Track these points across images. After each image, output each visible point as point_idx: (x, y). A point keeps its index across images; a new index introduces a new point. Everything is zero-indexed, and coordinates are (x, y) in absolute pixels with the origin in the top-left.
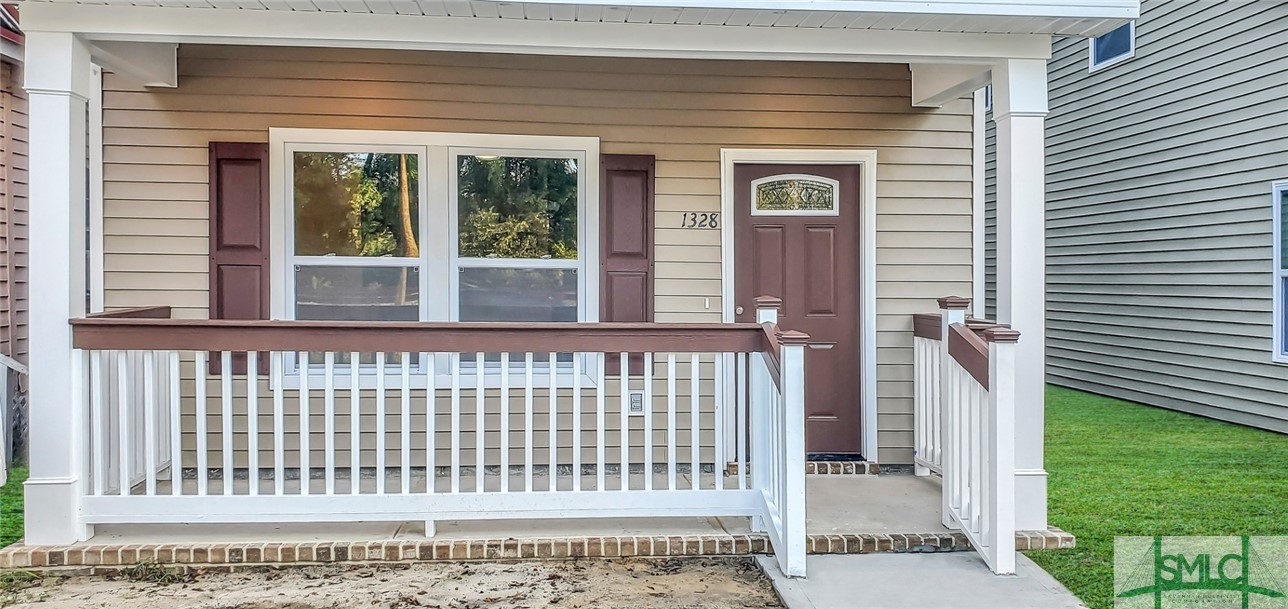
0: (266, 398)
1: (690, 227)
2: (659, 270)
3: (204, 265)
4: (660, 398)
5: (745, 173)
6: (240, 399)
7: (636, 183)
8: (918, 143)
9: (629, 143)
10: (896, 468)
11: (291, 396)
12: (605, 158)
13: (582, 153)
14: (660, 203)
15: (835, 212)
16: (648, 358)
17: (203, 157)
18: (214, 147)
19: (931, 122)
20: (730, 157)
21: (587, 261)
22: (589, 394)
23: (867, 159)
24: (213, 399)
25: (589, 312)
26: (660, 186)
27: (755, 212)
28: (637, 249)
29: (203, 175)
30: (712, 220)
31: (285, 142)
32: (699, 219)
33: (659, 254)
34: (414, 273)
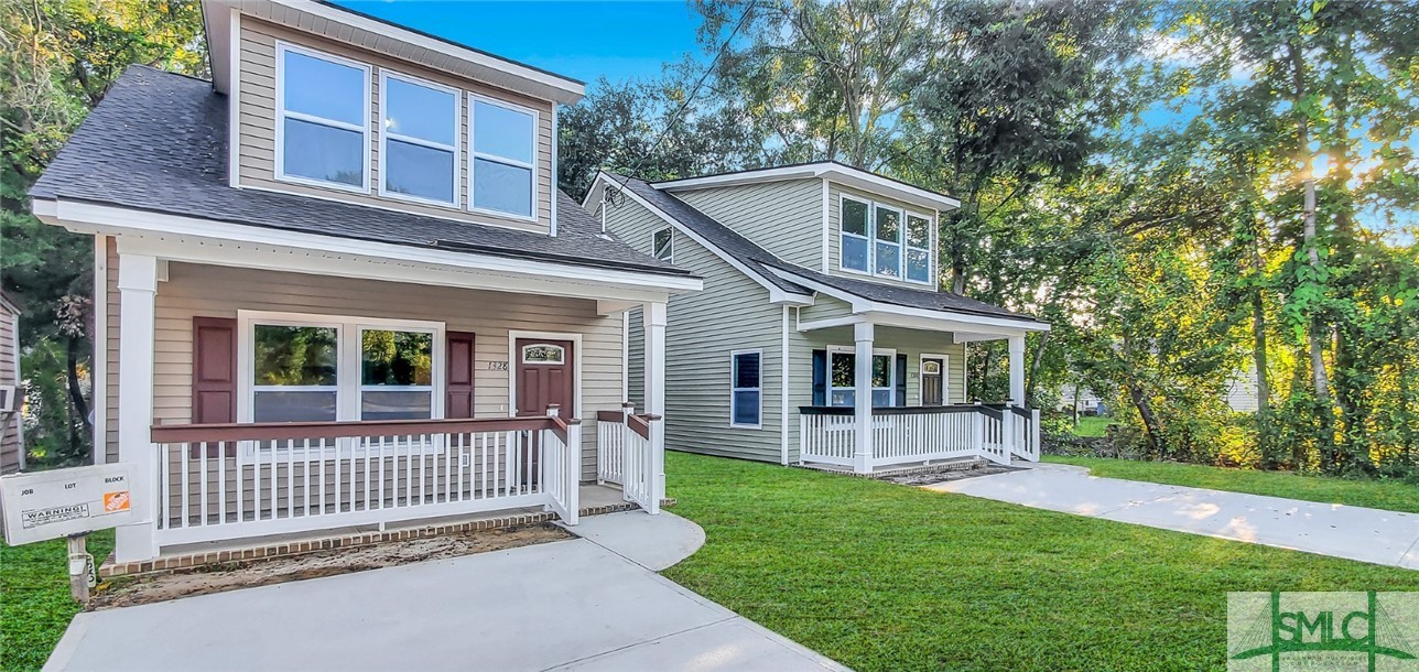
0: (230, 471)
1: (499, 368)
2: (477, 392)
3: (188, 392)
4: (479, 457)
5: (520, 342)
6: (213, 472)
7: (465, 347)
8: (600, 332)
9: (462, 326)
10: (589, 483)
11: (248, 469)
12: (448, 333)
13: (437, 330)
14: (477, 357)
15: (562, 363)
16: (473, 435)
17: (189, 326)
18: (196, 319)
19: (605, 322)
20: (513, 335)
21: (438, 390)
22: (442, 458)
23: (577, 338)
24: (194, 473)
25: (438, 412)
26: (477, 348)
27: (525, 362)
28: (465, 379)
29: (188, 337)
30: (504, 366)
31: (248, 320)
32: (498, 365)
33: (477, 383)
34: (333, 395)
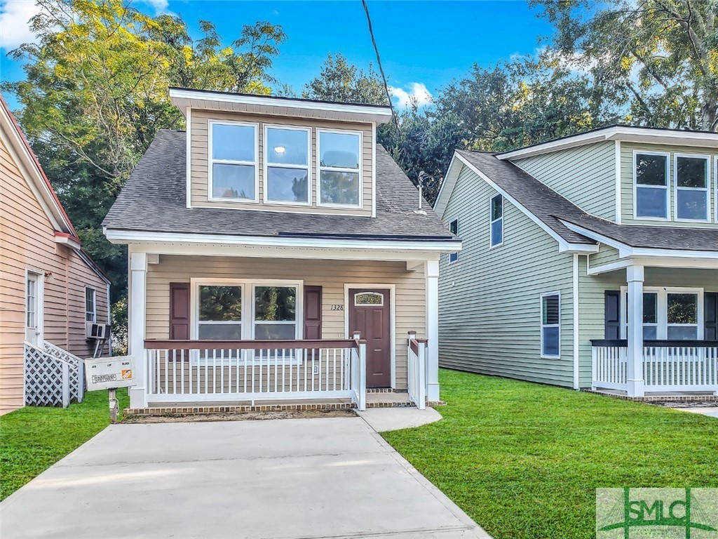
0: (187, 370)
1: (338, 309)
2: (324, 325)
3: (167, 324)
4: (324, 368)
5: (352, 292)
6: (178, 370)
7: (316, 295)
8: (409, 282)
9: (314, 282)
10: (402, 391)
11: (195, 369)
12: (305, 287)
13: (298, 285)
14: (324, 302)
15: (382, 305)
17: (168, 287)
18: (171, 284)
19: (413, 275)
20: (348, 286)
21: (299, 323)
22: (302, 368)
23: (392, 287)
24: (170, 370)
25: (299, 336)
26: (324, 296)
27: (356, 305)
28: (316, 317)
29: (168, 294)
30: (342, 308)
31: (196, 283)
32: (337, 307)
33: (324, 319)
34: (239, 326)
